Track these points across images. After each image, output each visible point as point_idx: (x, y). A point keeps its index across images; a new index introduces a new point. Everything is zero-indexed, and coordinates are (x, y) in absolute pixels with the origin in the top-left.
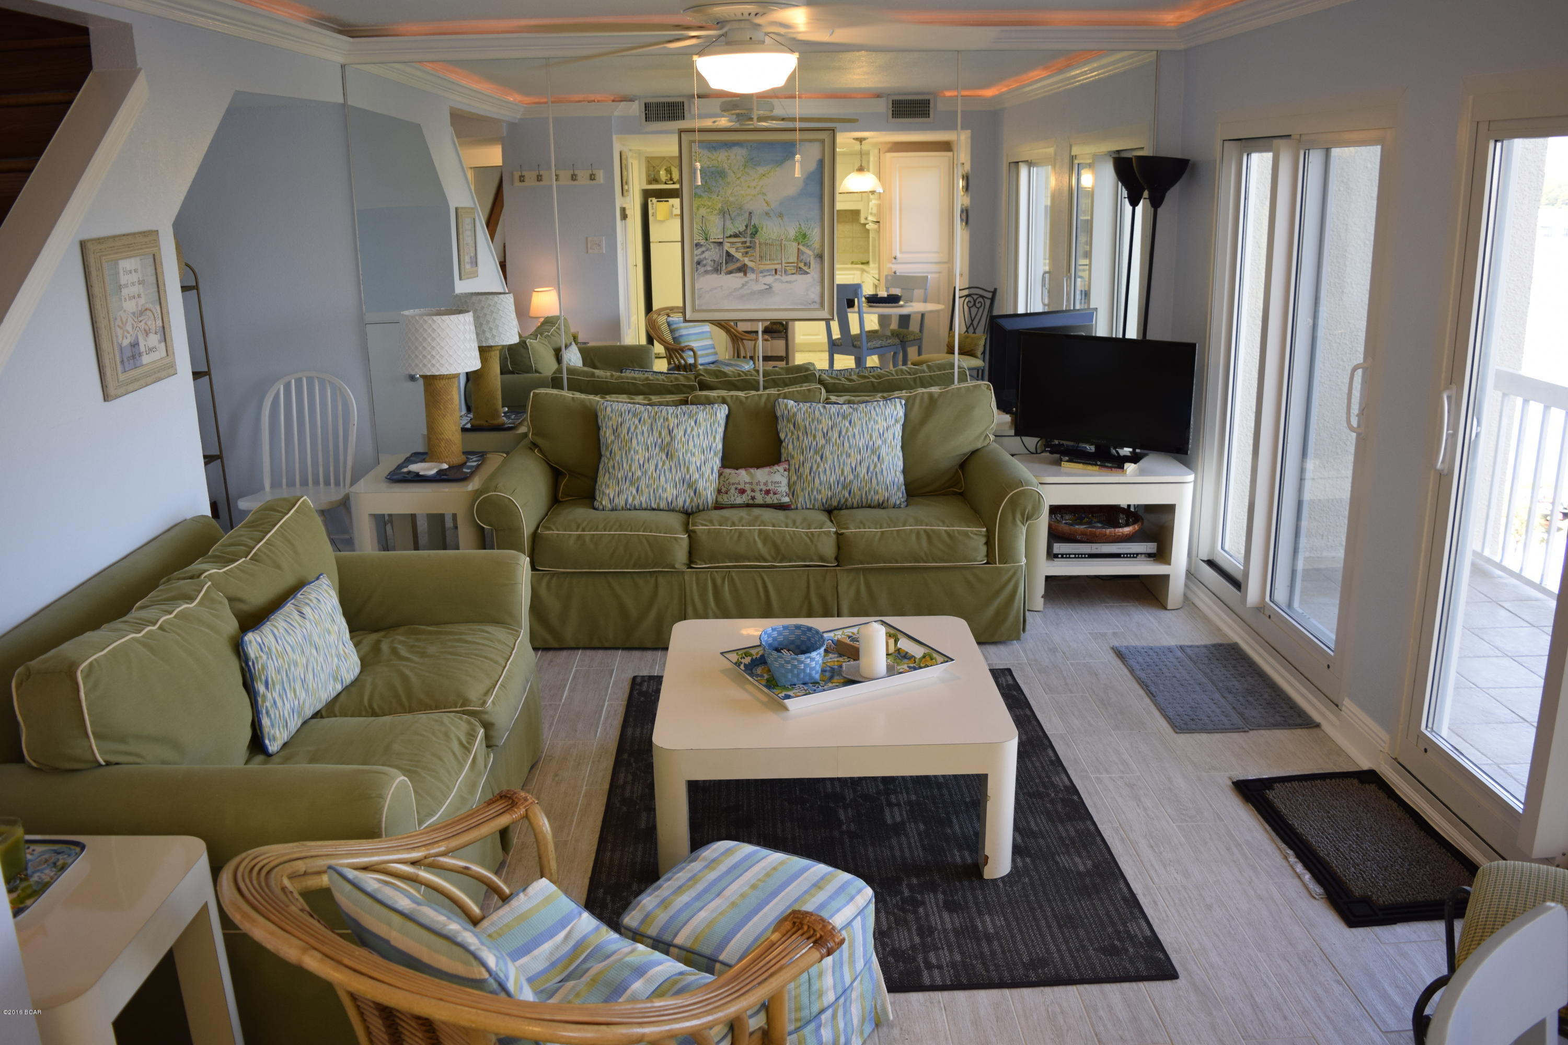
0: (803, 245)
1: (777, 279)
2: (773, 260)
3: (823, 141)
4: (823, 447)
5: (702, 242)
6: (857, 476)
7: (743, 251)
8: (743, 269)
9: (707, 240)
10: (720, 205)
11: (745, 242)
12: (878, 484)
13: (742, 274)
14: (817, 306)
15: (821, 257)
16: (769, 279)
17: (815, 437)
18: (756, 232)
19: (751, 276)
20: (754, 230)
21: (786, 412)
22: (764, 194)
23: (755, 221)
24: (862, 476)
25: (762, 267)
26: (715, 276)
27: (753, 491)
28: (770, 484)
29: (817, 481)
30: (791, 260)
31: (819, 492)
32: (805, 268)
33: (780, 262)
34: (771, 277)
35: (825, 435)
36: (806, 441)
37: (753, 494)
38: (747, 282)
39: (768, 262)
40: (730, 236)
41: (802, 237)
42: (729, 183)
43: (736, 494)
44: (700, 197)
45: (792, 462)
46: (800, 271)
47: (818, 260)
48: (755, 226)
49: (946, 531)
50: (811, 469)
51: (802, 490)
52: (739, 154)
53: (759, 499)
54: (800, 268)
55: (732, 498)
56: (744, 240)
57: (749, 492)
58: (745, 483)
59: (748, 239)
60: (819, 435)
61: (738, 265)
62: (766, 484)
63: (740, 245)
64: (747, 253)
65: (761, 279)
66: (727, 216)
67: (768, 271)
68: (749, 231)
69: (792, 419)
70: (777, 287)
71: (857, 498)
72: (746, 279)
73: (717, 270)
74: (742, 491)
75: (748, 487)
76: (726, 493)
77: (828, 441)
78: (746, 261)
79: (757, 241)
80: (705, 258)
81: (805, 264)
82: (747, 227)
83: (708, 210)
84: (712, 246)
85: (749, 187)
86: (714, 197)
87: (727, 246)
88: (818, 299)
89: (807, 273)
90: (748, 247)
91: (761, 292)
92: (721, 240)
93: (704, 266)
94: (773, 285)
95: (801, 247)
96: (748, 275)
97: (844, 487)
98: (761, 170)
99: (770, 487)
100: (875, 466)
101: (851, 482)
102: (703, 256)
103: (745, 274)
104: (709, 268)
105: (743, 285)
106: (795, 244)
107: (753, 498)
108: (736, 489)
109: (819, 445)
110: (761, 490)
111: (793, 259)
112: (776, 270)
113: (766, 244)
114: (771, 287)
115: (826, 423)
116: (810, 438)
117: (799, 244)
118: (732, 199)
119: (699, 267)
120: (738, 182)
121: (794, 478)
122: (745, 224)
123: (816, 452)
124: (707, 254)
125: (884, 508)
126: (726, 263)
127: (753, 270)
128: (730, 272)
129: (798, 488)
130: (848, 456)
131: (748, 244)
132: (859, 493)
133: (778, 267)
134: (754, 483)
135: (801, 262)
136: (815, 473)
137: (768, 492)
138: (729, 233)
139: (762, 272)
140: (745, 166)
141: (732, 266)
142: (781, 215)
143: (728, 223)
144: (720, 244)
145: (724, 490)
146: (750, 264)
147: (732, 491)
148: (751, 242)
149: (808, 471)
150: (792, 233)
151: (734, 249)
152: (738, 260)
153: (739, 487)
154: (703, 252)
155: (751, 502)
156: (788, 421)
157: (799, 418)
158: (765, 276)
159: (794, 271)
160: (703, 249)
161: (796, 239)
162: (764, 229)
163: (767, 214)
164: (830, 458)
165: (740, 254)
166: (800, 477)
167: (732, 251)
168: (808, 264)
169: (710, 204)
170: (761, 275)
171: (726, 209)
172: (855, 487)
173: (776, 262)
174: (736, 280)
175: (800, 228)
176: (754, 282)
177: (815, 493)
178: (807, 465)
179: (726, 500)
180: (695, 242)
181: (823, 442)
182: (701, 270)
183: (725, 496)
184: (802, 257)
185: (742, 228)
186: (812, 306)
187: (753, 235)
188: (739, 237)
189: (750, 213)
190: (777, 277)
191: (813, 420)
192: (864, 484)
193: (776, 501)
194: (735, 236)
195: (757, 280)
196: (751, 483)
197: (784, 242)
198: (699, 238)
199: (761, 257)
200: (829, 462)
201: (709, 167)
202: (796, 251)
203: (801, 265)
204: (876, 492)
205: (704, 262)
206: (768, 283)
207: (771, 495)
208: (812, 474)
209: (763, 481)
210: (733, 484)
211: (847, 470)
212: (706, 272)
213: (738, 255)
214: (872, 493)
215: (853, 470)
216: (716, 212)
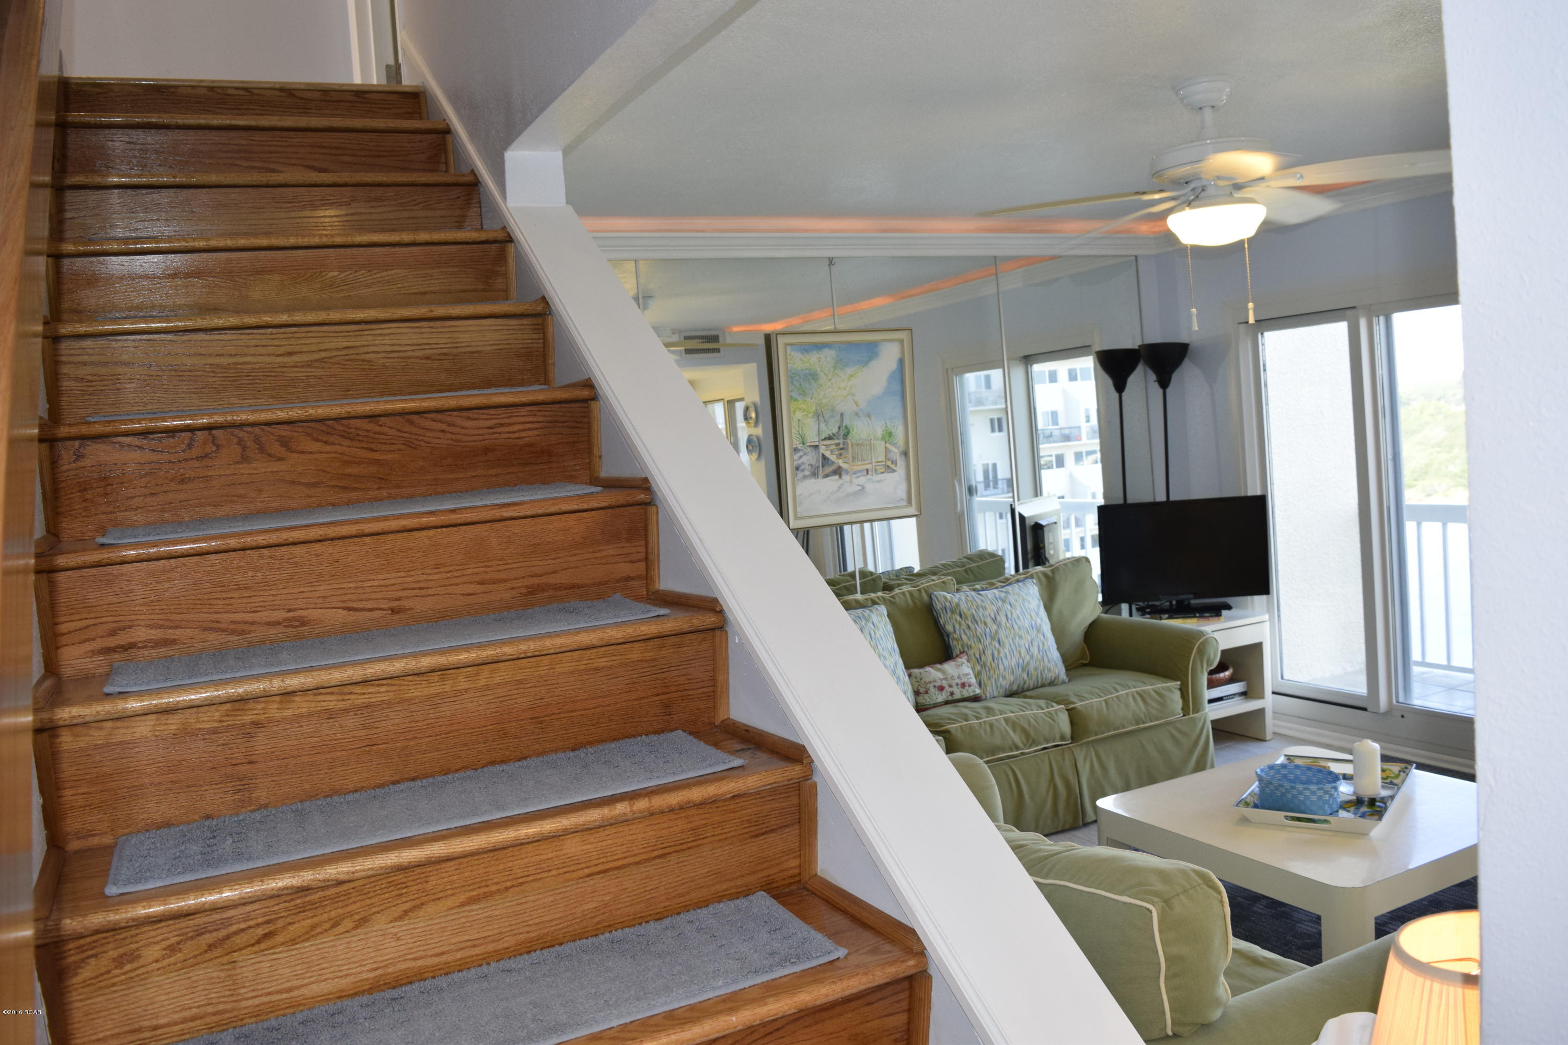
0: (890, 443)
1: (869, 479)
2: (865, 460)
3: (901, 341)
4: (997, 632)
5: (800, 446)
6: (1032, 657)
7: (837, 453)
8: (838, 472)
9: (804, 444)
10: (814, 408)
11: (838, 444)
12: (1049, 662)
13: (837, 477)
14: (905, 503)
15: (905, 454)
16: (862, 480)
17: (985, 624)
18: (848, 433)
19: (846, 478)
20: (846, 431)
21: (948, 604)
22: (853, 395)
23: (846, 422)
24: (1035, 655)
25: (855, 468)
26: (813, 480)
27: (950, 686)
28: (962, 677)
29: (1001, 667)
30: (880, 459)
31: (1004, 678)
32: (893, 466)
33: (870, 461)
34: (863, 478)
35: (994, 620)
36: (979, 630)
37: (951, 689)
38: (842, 485)
39: (860, 463)
40: (825, 439)
41: (889, 436)
42: (821, 385)
43: (937, 692)
44: (796, 400)
45: (971, 652)
46: (888, 469)
47: (903, 457)
48: (846, 427)
49: (1153, 689)
50: (993, 655)
51: (989, 679)
52: (829, 355)
53: (958, 696)
54: (888, 466)
55: (934, 697)
56: (837, 441)
57: (947, 688)
58: (941, 680)
59: (841, 441)
60: (989, 621)
61: (834, 467)
62: (959, 677)
63: (834, 447)
64: (841, 455)
65: (854, 480)
66: (821, 418)
67: (860, 471)
68: (842, 433)
69: (955, 610)
70: (869, 487)
71: (1034, 678)
72: (841, 481)
73: (814, 475)
74: (941, 688)
75: (944, 683)
76: (927, 692)
77: (999, 625)
78: (840, 463)
79: (849, 442)
80: (803, 463)
81: (892, 462)
82: (839, 428)
83: (804, 413)
84: (809, 449)
85: (839, 388)
86: (809, 399)
87: (822, 449)
88: (904, 496)
89: (894, 471)
90: (842, 449)
91: (855, 494)
92: (817, 443)
93: (803, 471)
94: (866, 485)
95: (888, 445)
96: (843, 477)
97: (1023, 670)
98: (849, 371)
99: (964, 680)
100: (1043, 645)
101: (1028, 663)
102: (801, 461)
103: (840, 477)
104: (807, 473)
105: (839, 488)
106: (882, 443)
107: (952, 694)
108: (935, 687)
109: (993, 631)
110: (957, 684)
111: (882, 458)
112: (867, 470)
113: (858, 445)
114: (863, 488)
115: (991, 610)
116: (982, 626)
117: (886, 443)
118: (824, 401)
119: (798, 472)
120: (829, 383)
121: (978, 668)
122: (838, 425)
123: (992, 638)
124: (804, 459)
125: (1055, 685)
126: (823, 466)
127: (847, 472)
128: (827, 476)
129: (984, 677)
130: (1021, 637)
131: (841, 446)
132: (1035, 673)
133: (869, 467)
134: (949, 678)
135: (889, 460)
136: (998, 659)
137: (963, 685)
138: (824, 436)
139: (855, 473)
140: (835, 368)
141: (829, 469)
142: (869, 415)
143: (823, 425)
144: (816, 447)
145: (922, 690)
146: (844, 466)
147: (932, 690)
148: (844, 444)
149: (990, 658)
150: (880, 432)
151: (829, 452)
152: (833, 463)
153: (937, 684)
154: (801, 457)
155: (950, 698)
156: (953, 612)
157: (963, 607)
158: (858, 477)
159: (883, 470)
160: (801, 453)
161: (883, 438)
162: (855, 429)
163: (857, 414)
164: (1006, 641)
165: (835, 456)
166: (984, 666)
167: (828, 454)
168: (894, 462)
169: (805, 407)
170: (855, 476)
171: (820, 412)
172: (1032, 667)
173: (867, 462)
174: (832, 483)
175: (886, 427)
176: (850, 484)
177: (1001, 679)
178: (988, 653)
179: (929, 700)
180: (794, 446)
181: (994, 627)
182: (800, 475)
183: (926, 696)
184: (889, 456)
185: (835, 430)
186: (900, 504)
187: (846, 436)
188: (833, 439)
189: (842, 414)
190: (869, 476)
191: (977, 607)
192: (1038, 663)
193: (972, 694)
194: (830, 438)
195: (851, 482)
196: (946, 679)
197: (873, 442)
198: (797, 443)
199: (853, 458)
200: (1007, 646)
201: (802, 370)
202: (884, 450)
203: (889, 463)
204: (1049, 670)
205: (803, 467)
206: (861, 484)
207: (967, 688)
208: (996, 660)
209: (956, 675)
210: (930, 682)
211: (1023, 651)
212: (805, 477)
213: (833, 458)
214: (1046, 671)
215: (1028, 650)
216: (811, 415)
